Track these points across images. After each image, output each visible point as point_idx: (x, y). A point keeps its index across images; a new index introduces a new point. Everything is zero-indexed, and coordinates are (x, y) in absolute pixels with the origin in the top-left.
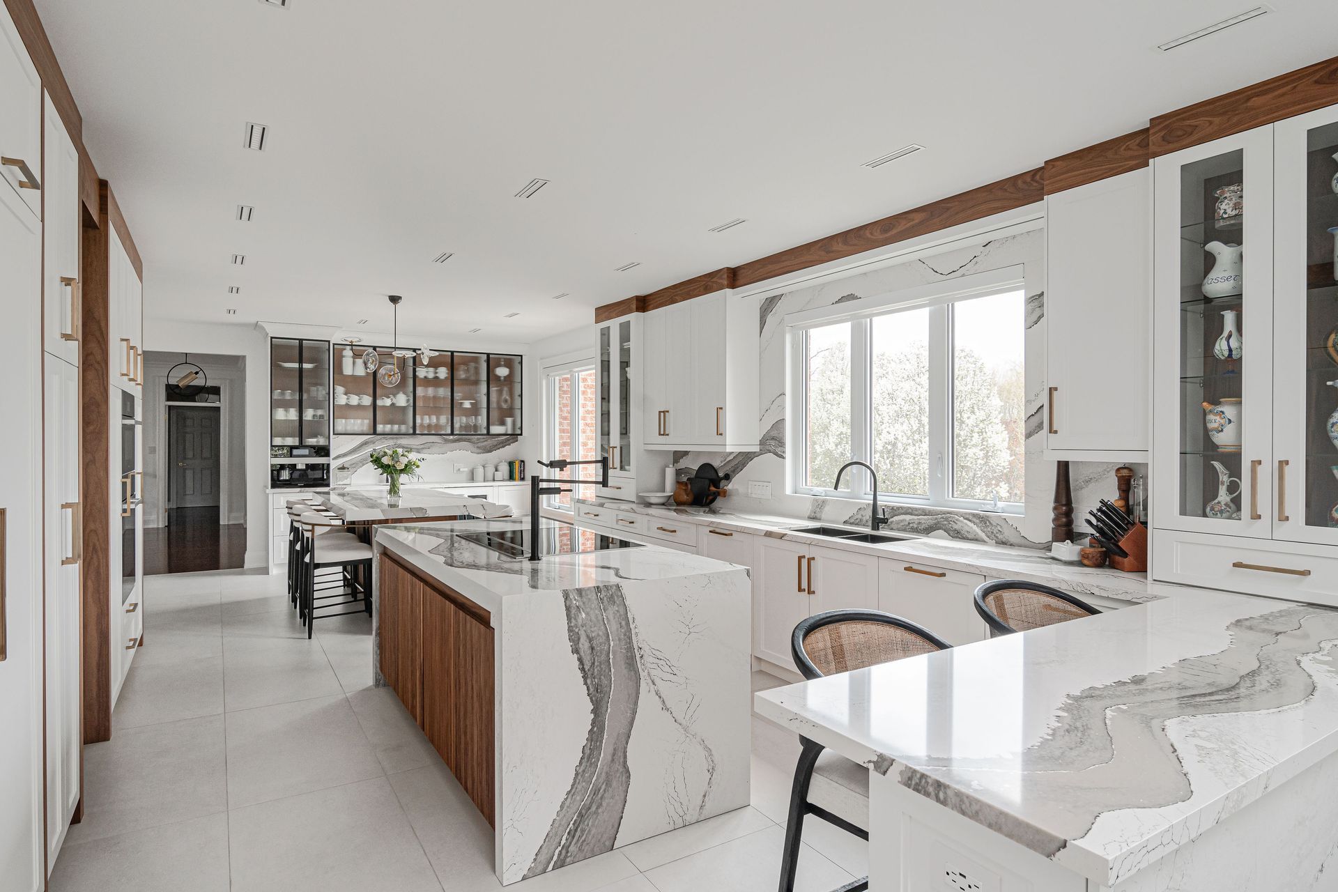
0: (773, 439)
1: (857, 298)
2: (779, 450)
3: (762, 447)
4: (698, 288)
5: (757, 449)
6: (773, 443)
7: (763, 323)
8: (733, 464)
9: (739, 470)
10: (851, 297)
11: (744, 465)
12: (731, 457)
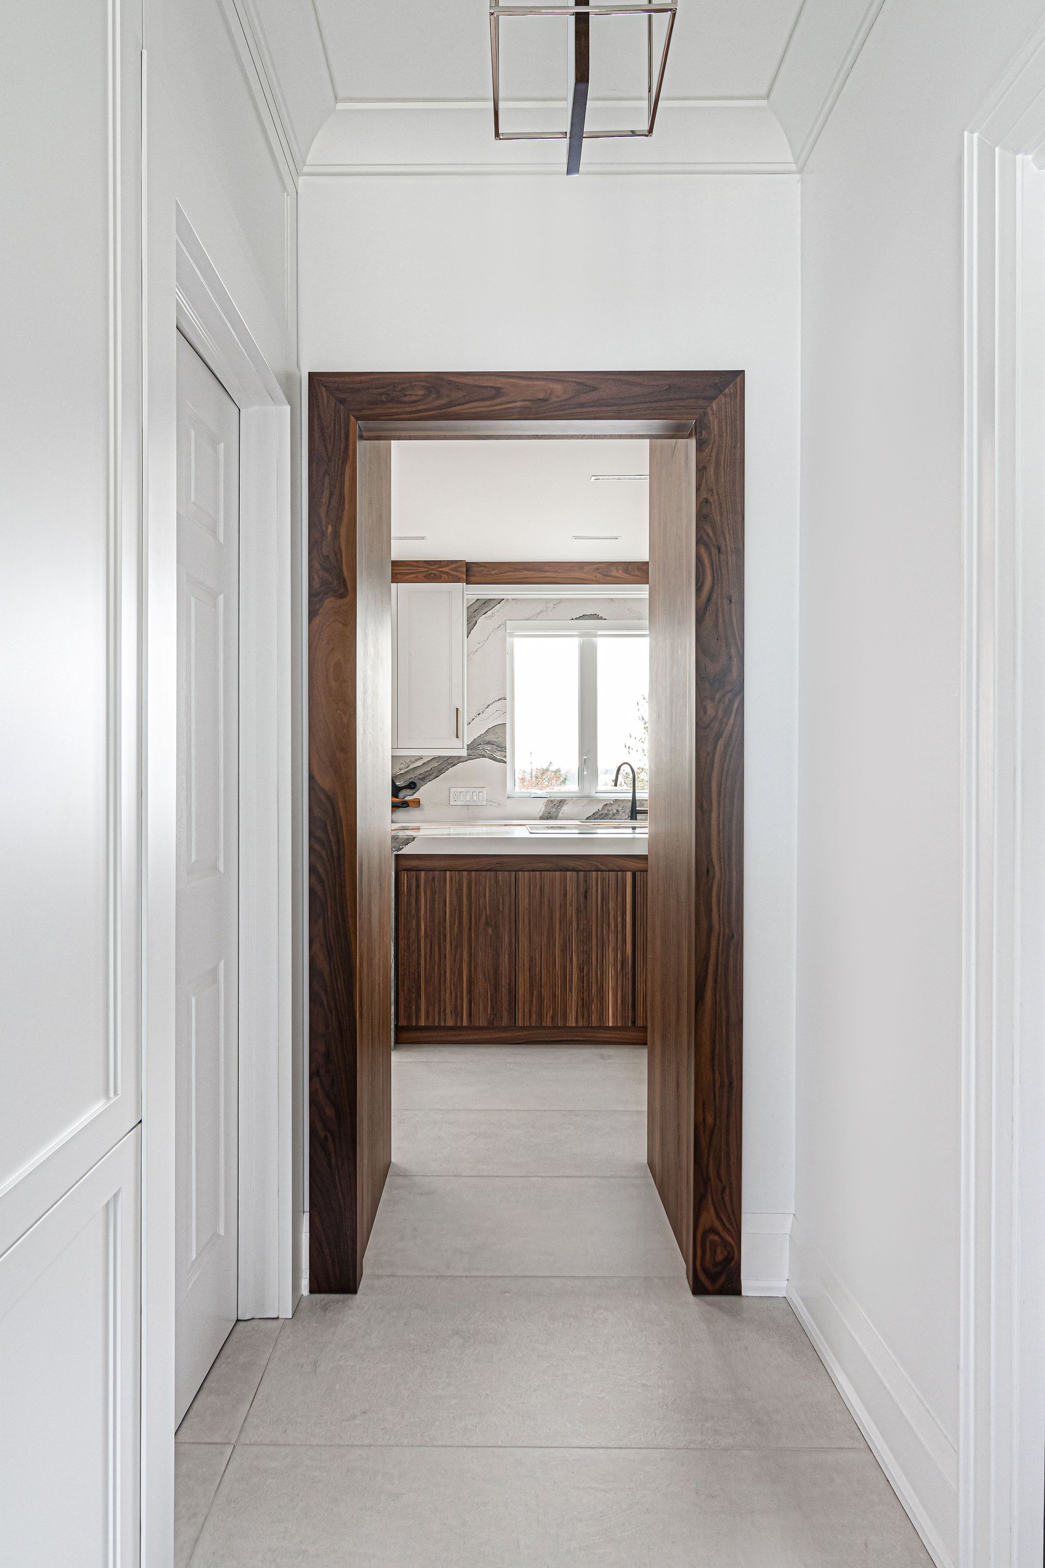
0: (488, 743)
1: (601, 618)
2: (498, 755)
3: (470, 752)
4: (417, 573)
5: (464, 753)
6: (488, 747)
7: (471, 623)
8: (421, 771)
9: (432, 777)
10: (595, 617)
11: (440, 772)
12: (419, 763)
